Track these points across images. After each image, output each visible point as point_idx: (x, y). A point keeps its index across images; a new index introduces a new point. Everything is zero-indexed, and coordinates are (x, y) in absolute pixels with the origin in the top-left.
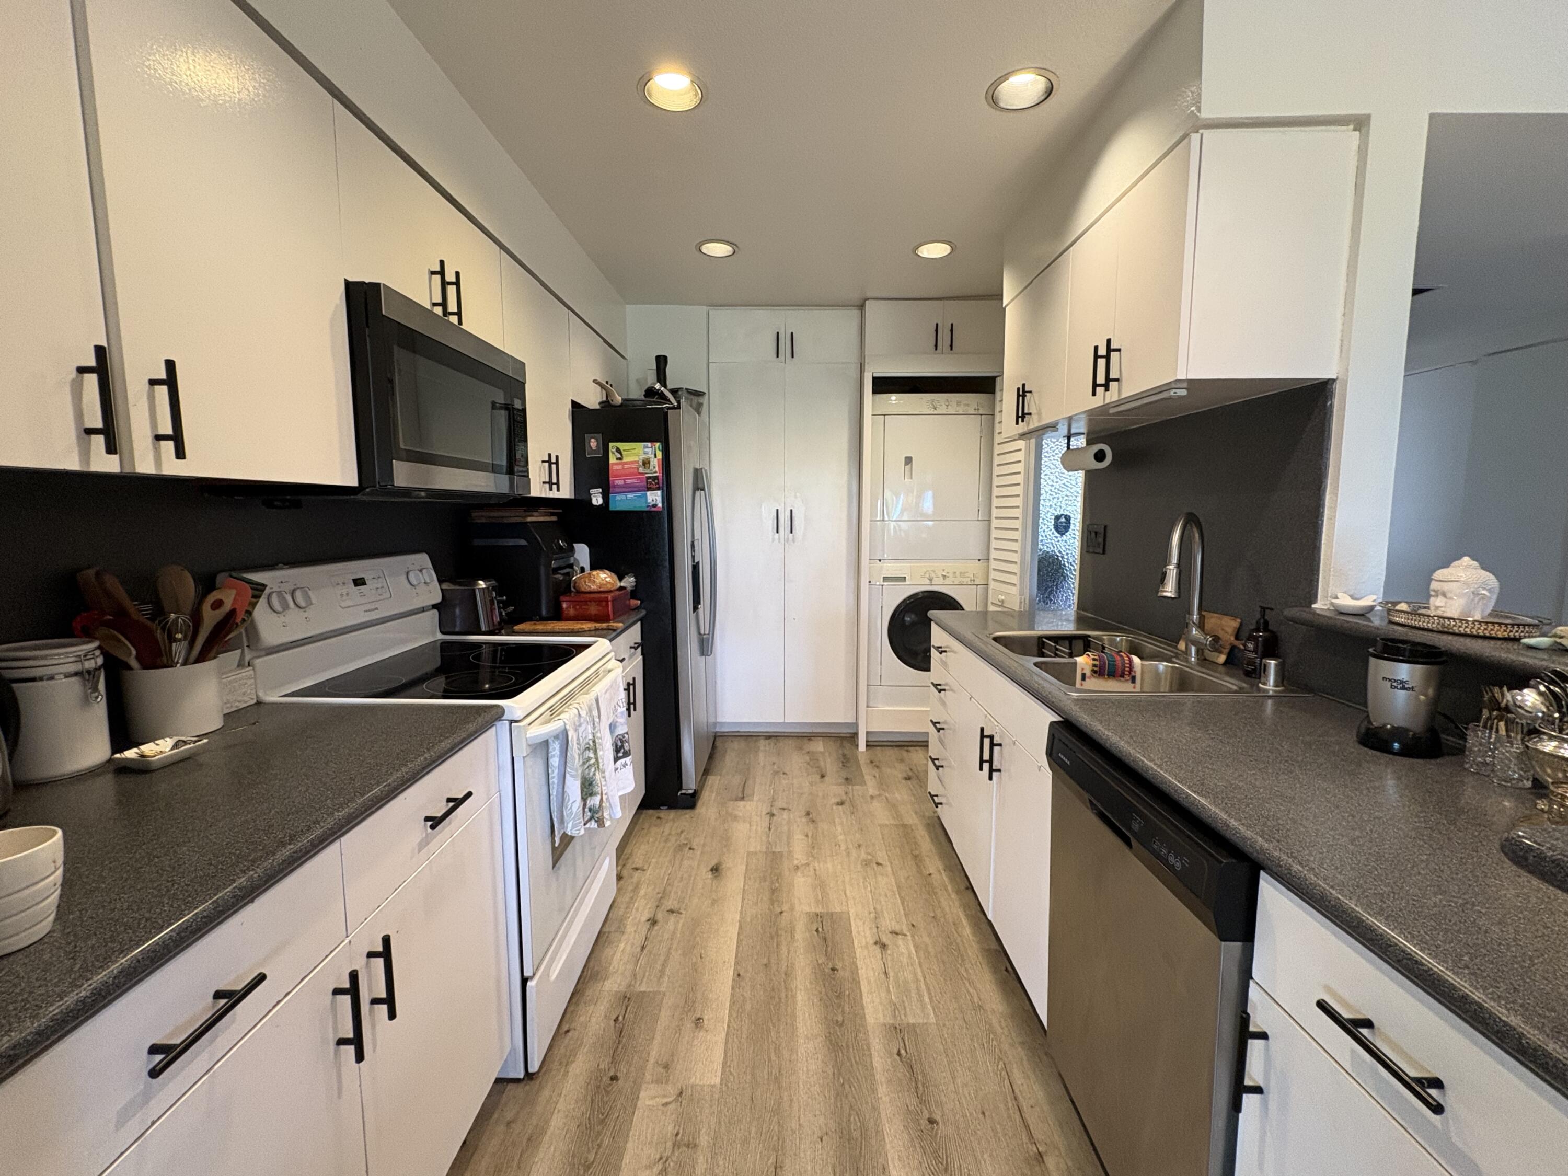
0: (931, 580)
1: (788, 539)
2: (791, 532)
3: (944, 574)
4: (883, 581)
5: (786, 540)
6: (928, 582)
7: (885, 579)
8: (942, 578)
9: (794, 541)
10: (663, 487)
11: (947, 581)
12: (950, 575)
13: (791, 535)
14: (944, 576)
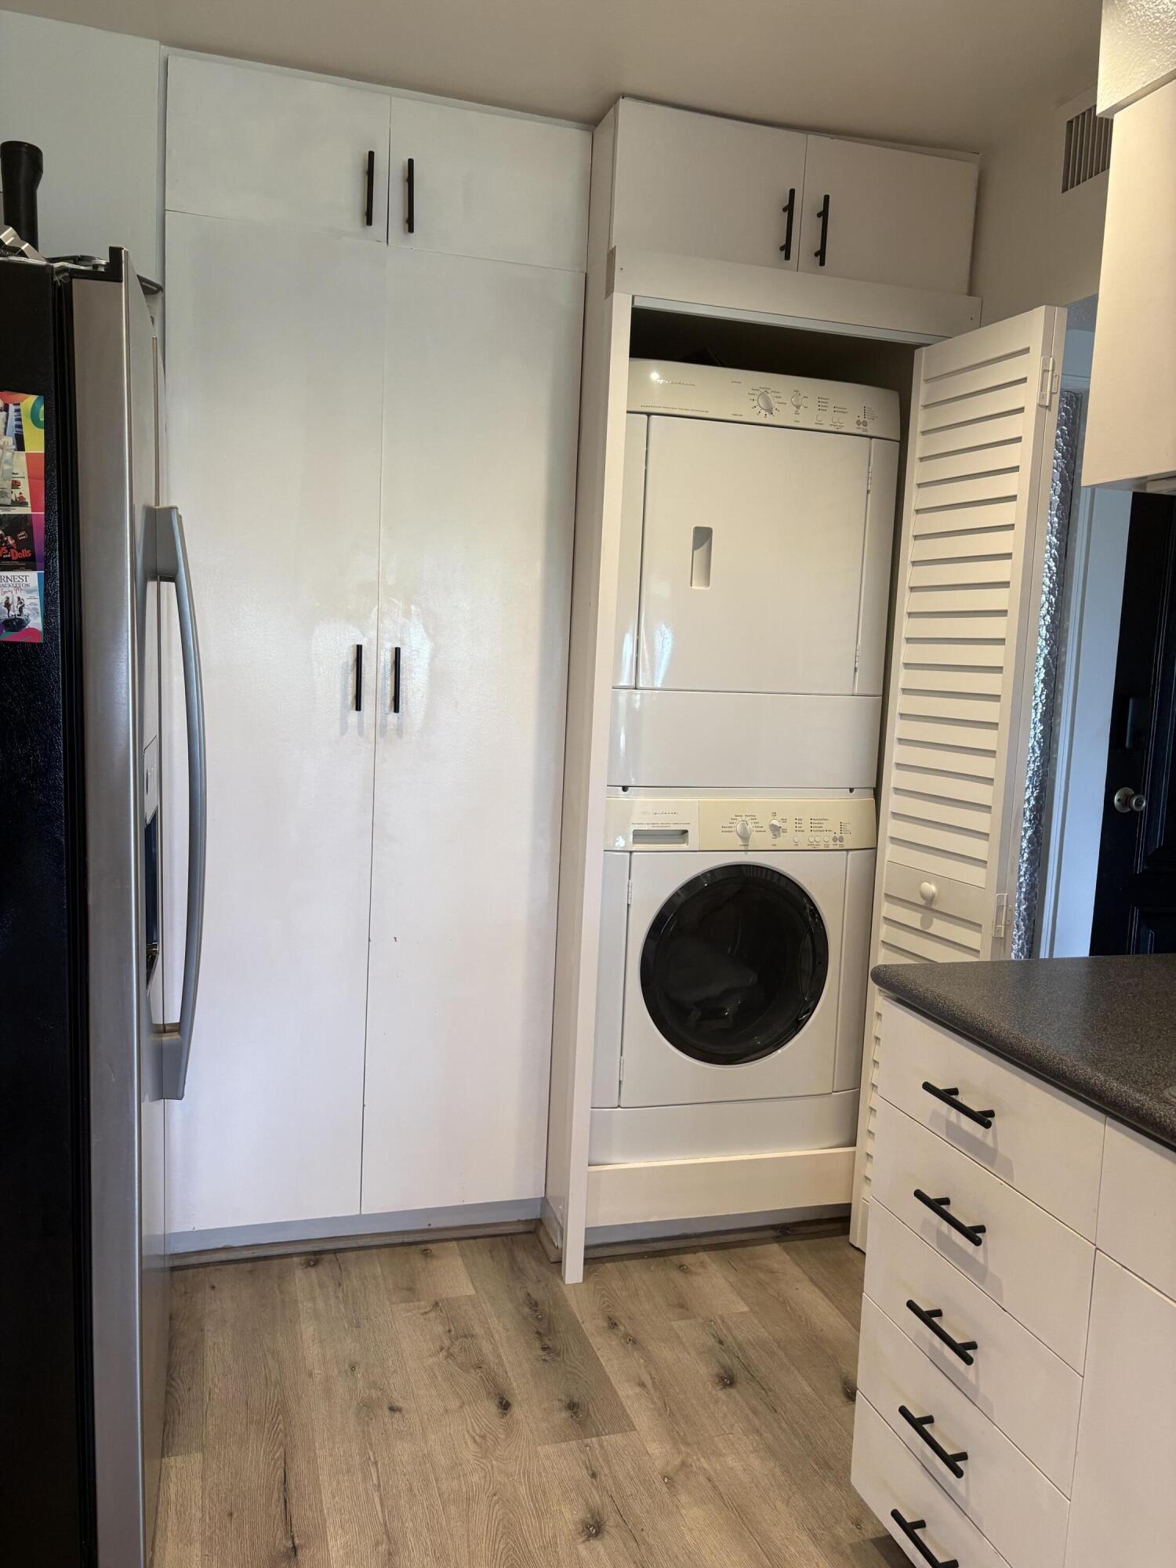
0: (745, 837)
1: (384, 726)
2: (396, 709)
3: (775, 822)
4: (634, 842)
5: (381, 729)
6: (738, 844)
7: (639, 836)
8: (769, 834)
9: (400, 730)
10: (47, 559)
11: (783, 842)
12: (789, 826)
13: (393, 717)
14: (775, 829)
